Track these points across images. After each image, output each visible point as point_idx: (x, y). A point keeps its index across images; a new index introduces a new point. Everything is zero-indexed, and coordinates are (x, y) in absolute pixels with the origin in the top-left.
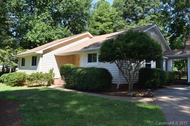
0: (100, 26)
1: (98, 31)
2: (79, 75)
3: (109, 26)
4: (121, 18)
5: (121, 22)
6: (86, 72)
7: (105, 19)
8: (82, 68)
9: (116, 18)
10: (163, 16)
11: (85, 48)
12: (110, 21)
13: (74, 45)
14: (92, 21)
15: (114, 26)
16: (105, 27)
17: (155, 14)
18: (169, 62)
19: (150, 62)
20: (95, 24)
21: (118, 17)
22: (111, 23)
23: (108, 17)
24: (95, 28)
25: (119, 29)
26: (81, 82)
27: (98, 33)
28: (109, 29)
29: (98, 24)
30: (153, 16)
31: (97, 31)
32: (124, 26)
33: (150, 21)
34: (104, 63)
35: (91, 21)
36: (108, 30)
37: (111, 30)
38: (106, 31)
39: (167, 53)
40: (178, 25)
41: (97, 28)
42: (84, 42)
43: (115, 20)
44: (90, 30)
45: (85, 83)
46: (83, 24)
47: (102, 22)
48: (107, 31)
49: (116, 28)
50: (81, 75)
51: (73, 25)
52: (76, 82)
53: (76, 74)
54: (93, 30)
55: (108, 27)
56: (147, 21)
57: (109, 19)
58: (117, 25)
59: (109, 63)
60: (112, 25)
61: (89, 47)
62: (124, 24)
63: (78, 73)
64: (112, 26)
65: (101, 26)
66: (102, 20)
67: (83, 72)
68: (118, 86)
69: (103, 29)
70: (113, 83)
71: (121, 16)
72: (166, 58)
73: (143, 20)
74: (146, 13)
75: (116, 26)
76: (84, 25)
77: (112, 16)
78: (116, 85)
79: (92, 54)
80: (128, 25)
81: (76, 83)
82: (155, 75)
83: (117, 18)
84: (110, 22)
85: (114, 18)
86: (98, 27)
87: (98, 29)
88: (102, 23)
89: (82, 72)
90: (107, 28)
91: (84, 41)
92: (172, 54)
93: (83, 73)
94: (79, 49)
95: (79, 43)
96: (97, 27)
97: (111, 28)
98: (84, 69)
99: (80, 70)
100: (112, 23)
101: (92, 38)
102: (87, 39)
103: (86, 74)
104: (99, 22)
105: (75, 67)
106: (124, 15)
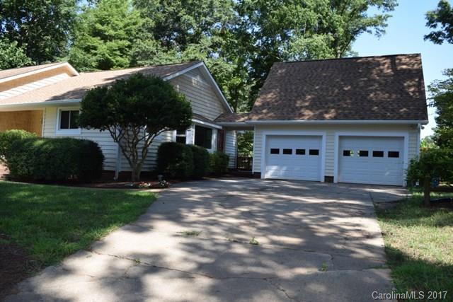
0: (99, 46)
1: (94, 58)
2: (39, 151)
3: (121, 50)
4: (150, 35)
5: (149, 44)
6: (52, 147)
7: (112, 32)
8: (47, 139)
9: (137, 33)
10: (236, 42)
11: (55, 98)
12: (124, 39)
13: (31, 89)
14: (81, 32)
15: (131, 52)
16: (112, 51)
17: (222, 35)
18: (228, 136)
19: (185, 134)
20: (89, 42)
21: (143, 32)
22: (127, 43)
23: (121, 29)
24: (87, 49)
25: (141, 60)
26: (41, 167)
27: (94, 64)
28: (121, 56)
29: (96, 41)
30: (217, 39)
31: (93, 60)
32: (155, 54)
33: (209, 49)
34: (88, 129)
35: (77, 33)
36: (119, 58)
37: (126, 60)
38: (114, 61)
39: (222, 118)
40: (265, 63)
41: (93, 51)
42: (55, 84)
43: (136, 38)
44: (75, 55)
45: (50, 168)
46: (59, 37)
47: (105, 38)
48: (117, 61)
49: (137, 56)
50: (42, 152)
51: (33, 38)
52: (32, 166)
53: (31, 150)
54: (81, 55)
55: (118, 53)
56: (203, 48)
57: (122, 32)
58: (138, 50)
59: (98, 130)
60: (130, 47)
61: (63, 96)
62: (154, 49)
63: (36, 149)
64: (127, 49)
65: (103, 47)
66: (107, 34)
67: (47, 145)
68: (117, 175)
69: (107, 55)
70: (106, 169)
71: (150, 30)
72: (218, 127)
73: (197, 45)
74: (206, 29)
75: (137, 52)
76: (62, 40)
77: (128, 28)
78: (113, 172)
79: (68, 112)
80: (164, 51)
81: (31, 169)
82: (184, 155)
83: (140, 33)
84: (125, 41)
85: (134, 33)
86: (95, 48)
87: (95, 54)
88: (105, 42)
89: (45, 147)
90: (116, 55)
91: (55, 81)
92: (231, 121)
93: (47, 149)
94: (41, 98)
95: (44, 85)
96: (92, 49)
97: (124, 54)
98: (49, 141)
99: (41, 142)
100: (129, 43)
101: (74, 76)
102: (64, 77)
103: (53, 150)
104: (99, 38)
105: (32, 137)
106: (155, 28)
